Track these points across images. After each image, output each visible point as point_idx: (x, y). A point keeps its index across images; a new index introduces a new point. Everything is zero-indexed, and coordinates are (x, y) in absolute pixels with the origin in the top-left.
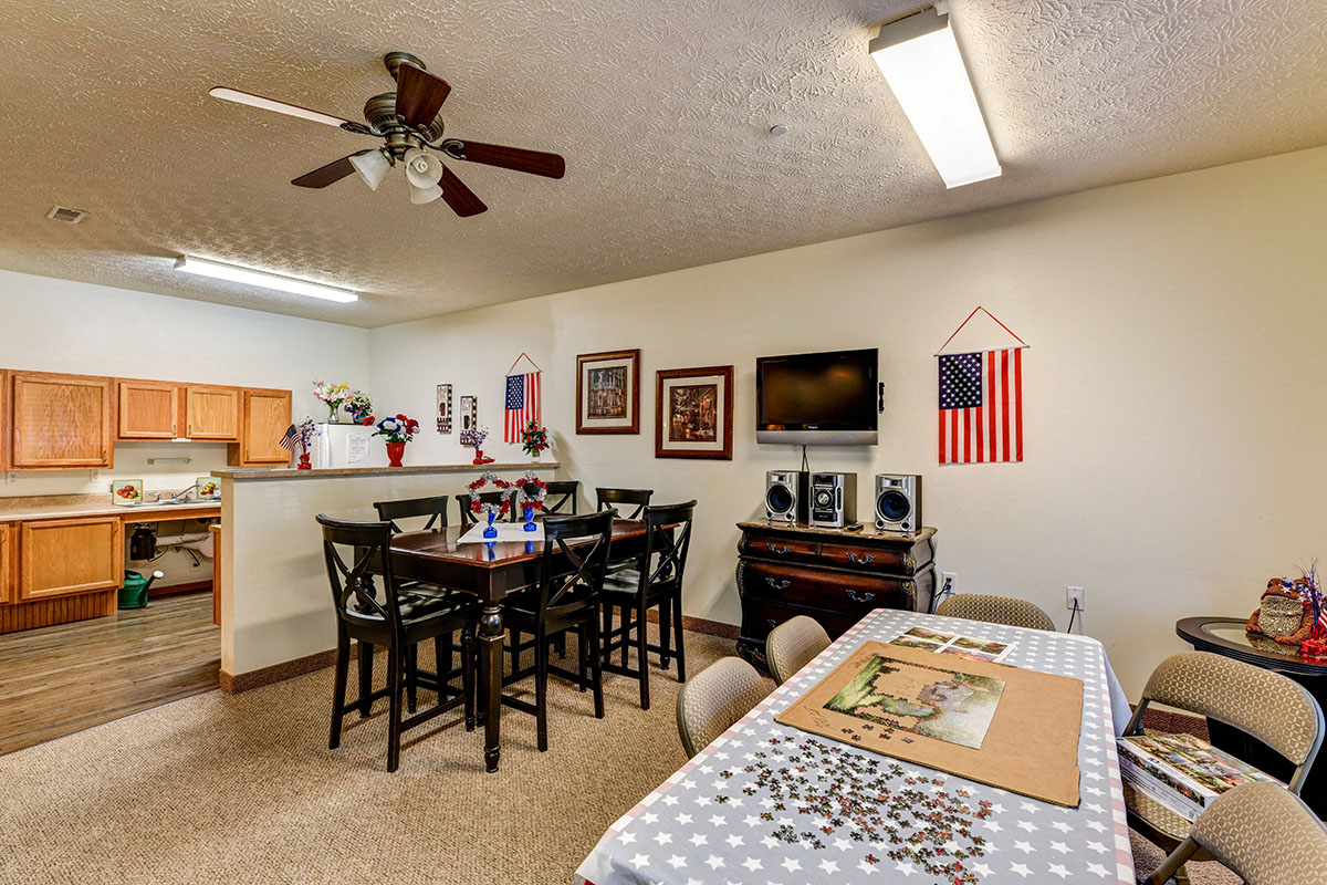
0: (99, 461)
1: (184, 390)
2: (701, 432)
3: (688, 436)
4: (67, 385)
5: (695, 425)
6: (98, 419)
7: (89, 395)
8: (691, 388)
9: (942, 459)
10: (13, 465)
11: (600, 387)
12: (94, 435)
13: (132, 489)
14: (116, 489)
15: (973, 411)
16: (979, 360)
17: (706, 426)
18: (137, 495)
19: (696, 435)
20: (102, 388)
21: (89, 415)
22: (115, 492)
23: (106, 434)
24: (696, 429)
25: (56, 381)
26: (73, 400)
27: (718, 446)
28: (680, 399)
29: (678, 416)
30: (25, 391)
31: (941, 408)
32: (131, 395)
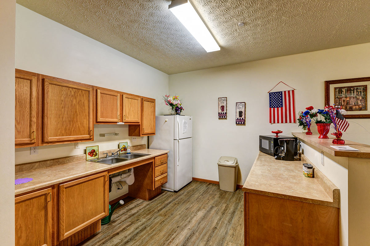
0: (87, 136)
1: (122, 95)
4: (72, 88)
6: (87, 111)
7: (83, 96)
10: (43, 142)
11: (343, 96)
12: (85, 120)
13: (94, 151)
14: (87, 152)
18: (96, 155)
20: (89, 91)
21: (83, 108)
22: (87, 154)
23: (91, 120)
25: (67, 85)
26: (75, 98)
30: (50, 90)
32: (102, 97)
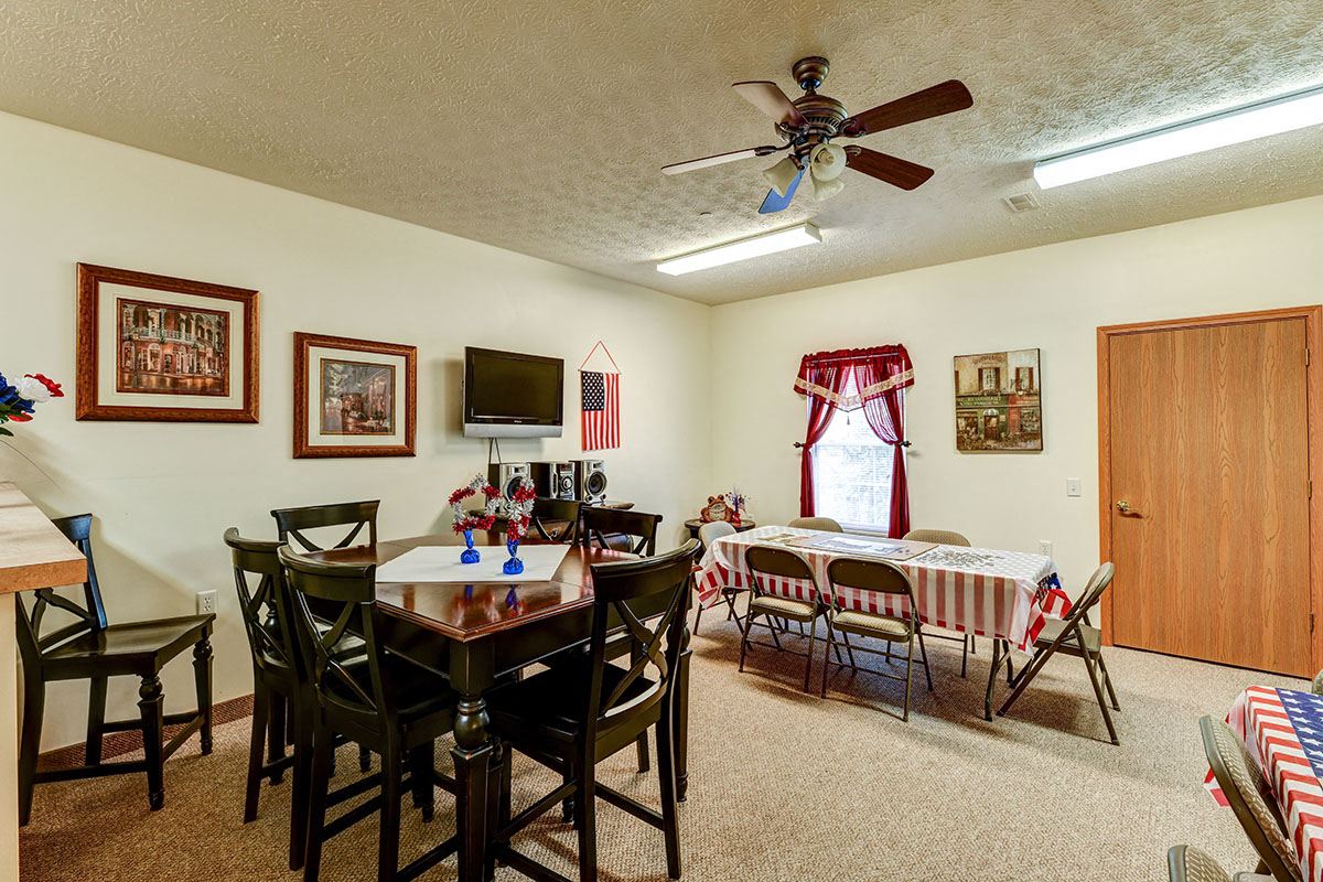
2: (371, 423)
3: (350, 428)
5: (364, 413)
8: (355, 364)
9: (585, 448)
11: (152, 335)
15: (599, 412)
16: (602, 378)
17: (379, 416)
19: (363, 428)
24: (364, 418)
27: (397, 440)
28: (336, 378)
29: (335, 400)
31: (584, 410)
